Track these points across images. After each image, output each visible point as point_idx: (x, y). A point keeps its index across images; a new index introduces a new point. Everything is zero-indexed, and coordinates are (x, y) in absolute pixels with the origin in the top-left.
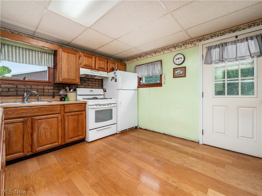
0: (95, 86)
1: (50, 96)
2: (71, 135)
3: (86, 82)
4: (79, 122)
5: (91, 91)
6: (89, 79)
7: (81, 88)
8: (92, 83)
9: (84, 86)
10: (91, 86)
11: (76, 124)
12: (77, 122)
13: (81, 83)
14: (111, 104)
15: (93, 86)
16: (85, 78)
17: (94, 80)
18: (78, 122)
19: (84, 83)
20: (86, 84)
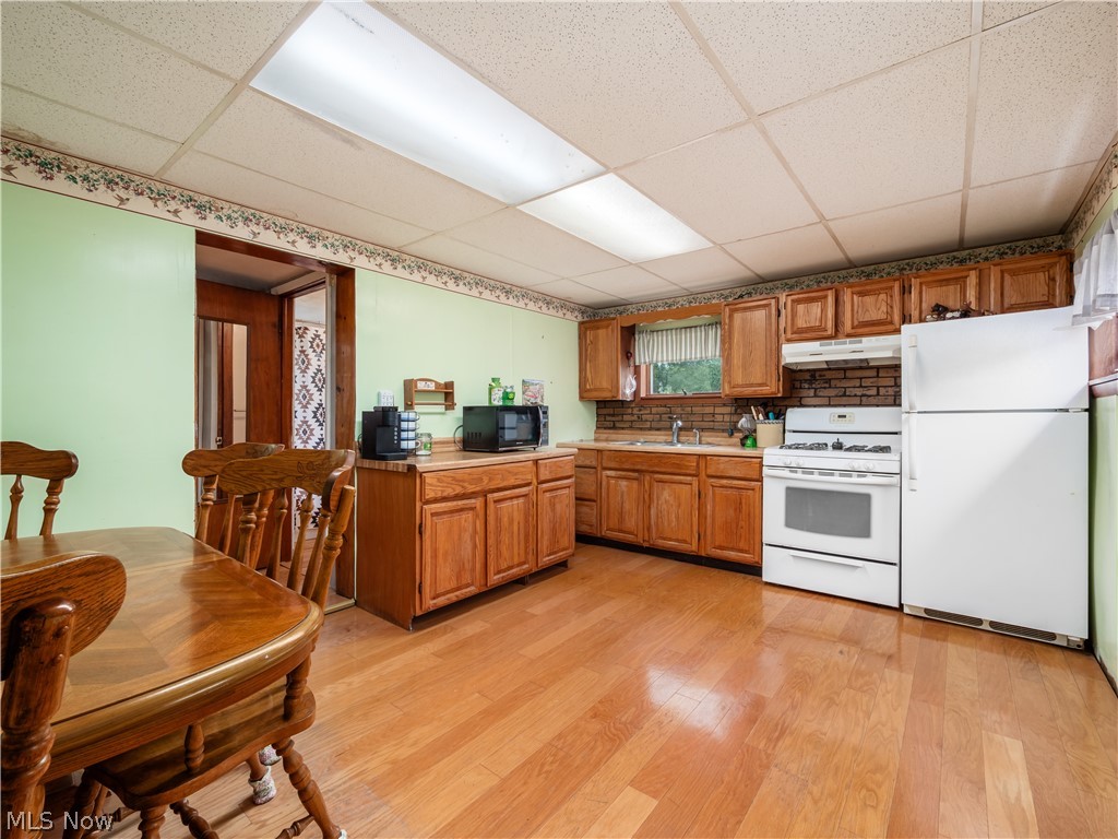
0: (878, 394)
1: (723, 431)
2: (720, 540)
3: (833, 383)
4: (740, 511)
5: (839, 416)
6: (849, 374)
7: (815, 406)
8: (861, 386)
9: (826, 401)
10: (855, 396)
11: (732, 512)
12: (735, 510)
13: (816, 389)
14: (861, 473)
15: (864, 399)
16: (830, 369)
17: (874, 373)
18: (738, 509)
19: (825, 388)
20: (832, 392)
